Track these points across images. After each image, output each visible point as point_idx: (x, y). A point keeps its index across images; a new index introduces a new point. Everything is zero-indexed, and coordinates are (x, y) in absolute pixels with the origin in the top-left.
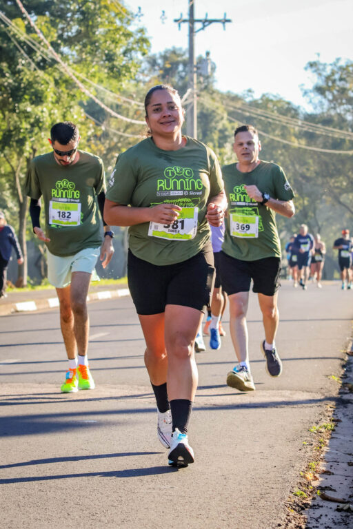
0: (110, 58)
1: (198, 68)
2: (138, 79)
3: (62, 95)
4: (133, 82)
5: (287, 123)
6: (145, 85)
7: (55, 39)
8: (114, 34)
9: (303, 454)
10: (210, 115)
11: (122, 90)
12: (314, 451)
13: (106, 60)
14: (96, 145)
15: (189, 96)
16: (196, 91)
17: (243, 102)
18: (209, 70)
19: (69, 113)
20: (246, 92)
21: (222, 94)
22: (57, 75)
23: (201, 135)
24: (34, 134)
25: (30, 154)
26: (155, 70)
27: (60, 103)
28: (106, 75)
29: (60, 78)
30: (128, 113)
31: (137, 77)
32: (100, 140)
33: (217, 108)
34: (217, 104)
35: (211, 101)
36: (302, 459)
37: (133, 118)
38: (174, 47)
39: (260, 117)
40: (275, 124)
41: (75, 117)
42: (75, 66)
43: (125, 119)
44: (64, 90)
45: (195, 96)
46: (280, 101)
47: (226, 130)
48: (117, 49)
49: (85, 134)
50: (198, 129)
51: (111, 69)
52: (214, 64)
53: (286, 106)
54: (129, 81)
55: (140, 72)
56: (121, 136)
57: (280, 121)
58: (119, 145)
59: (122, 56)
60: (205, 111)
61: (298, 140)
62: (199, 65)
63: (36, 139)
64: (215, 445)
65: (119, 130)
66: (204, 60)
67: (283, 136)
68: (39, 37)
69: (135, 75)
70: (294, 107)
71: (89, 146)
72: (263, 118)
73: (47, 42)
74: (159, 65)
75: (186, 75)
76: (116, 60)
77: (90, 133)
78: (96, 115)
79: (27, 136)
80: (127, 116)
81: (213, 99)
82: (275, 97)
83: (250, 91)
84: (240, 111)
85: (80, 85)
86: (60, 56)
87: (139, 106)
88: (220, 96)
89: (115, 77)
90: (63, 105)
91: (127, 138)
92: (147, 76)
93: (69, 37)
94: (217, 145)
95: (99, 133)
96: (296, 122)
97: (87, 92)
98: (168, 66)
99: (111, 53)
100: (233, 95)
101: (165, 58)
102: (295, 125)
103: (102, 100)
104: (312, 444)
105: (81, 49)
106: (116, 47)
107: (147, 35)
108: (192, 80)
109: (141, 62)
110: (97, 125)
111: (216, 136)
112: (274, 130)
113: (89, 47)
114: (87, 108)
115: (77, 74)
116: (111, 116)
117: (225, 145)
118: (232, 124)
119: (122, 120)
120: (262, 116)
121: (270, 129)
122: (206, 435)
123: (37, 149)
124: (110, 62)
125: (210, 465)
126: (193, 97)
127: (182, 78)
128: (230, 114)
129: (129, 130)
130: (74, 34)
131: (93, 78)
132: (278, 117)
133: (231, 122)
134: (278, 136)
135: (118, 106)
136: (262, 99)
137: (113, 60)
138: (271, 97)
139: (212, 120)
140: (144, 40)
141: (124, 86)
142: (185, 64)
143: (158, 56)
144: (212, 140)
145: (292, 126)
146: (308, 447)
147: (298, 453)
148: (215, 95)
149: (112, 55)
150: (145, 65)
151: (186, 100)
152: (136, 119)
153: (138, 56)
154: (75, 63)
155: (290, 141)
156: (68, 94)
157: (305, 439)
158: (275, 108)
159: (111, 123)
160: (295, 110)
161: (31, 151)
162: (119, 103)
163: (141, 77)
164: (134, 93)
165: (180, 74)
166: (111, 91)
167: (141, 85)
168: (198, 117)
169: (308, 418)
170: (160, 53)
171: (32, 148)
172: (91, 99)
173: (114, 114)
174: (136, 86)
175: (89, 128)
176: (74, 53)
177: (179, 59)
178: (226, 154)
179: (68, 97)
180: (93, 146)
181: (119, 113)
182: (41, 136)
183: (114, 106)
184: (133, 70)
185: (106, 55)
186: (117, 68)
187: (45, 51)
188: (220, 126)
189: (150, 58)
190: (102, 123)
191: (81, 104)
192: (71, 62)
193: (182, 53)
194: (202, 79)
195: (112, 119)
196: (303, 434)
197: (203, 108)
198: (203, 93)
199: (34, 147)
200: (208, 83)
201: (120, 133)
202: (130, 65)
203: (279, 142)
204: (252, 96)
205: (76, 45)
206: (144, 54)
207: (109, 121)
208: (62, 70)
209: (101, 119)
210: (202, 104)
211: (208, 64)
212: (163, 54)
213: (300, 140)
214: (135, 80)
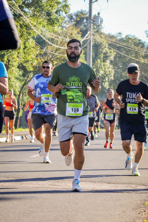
0: (49, 14)
1: (94, 21)
2: (63, 26)
3: (24, 32)
4: (60, 27)
5: (138, 50)
6: (66, 29)
7: (21, 4)
8: (51, 2)
9: (140, 216)
10: (99, 45)
11: (54, 31)
12: (146, 215)
13: (47, 15)
14: (41, 59)
15: (88, 35)
16: (92, 33)
17: (117, 39)
18: (99, 22)
19: (27, 42)
20: (118, 34)
21: (106, 35)
22: (21, 22)
23: (94, 55)
24: (9, 52)
25: (7, 62)
26: (72, 21)
27: (23, 37)
28: (47, 23)
29: (23, 24)
30: (57, 43)
31: (62, 25)
32: (43, 56)
33: (103, 42)
34: (103, 40)
35: (99, 38)
36: (140, 218)
37: (60, 46)
38: (82, 10)
39: (124, 47)
40: (132, 50)
41: (30, 44)
42: (31, 18)
43: (55, 46)
44: (25, 30)
45: (92, 35)
46: (135, 39)
47: (107, 53)
48: (53, 10)
49: (35, 53)
50: (92, 53)
51: (49, 20)
52: (102, 19)
53: (138, 42)
54: (58, 26)
55: (64, 23)
56: (54, 55)
57: (135, 49)
58: (52, 59)
59: (55, 14)
60: (96, 43)
61: (144, 60)
62: (94, 20)
63: (10, 55)
64: (96, 210)
65: (52, 51)
66: (97, 17)
67: (136, 57)
68: (13, 3)
69: (61, 24)
70: (142, 43)
71: (37, 59)
72: (126, 47)
73: (17, 5)
74: (74, 19)
75: (87, 25)
76: (52, 16)
77: (37, 53)
78: (41, 44)
79: (6, 53)
80: (57, 45)
81: (101, 37)
82: (133, 37)
83: (120, 33)
84: (114, 44)
85: (33, 28)
86: (23, 13)
87: (63, 39)
88: (104, 35)
89: (51, 24)
90: (24, 38)
91: (57, 55)
92: (67, 24)
93: (28, 3)
94: (102, 61)
95: (42, 53)
96: (143, 50)
97: (36, 31)
98: (78, 19)
99: (49, 12)
100: (111, 35)
101: (77, 15)
102: (142, 51)
103: (44, 36)
104: (145, 211)
105: (34, 9)
106: (52, 9)
107: (68, 3)
108: (91, 27)
109: (65, 18)
110: (41, 48)
111: (102, 56)
112: (131, 54)
113: (38, 8)
114: (37, 40)
115: (32, 22)
116: (49, 45)
117: (107, 61)
118: (110, 50)
119: (54, 46)
120: (126, 46)
121: (130, 53)
122: (91, 205)
123: (10, 60)
124: (48, 17)
125: (93, 220)
126: (91, 36)
127: (85, 26)
128: (109, 45)
129: (58, 52)
130: (31, 2)
131: (40, 25)
132: (134, 47)
133: (110, 49)
134: (134, 57)
135: (52, 39)
136: (126, 38)
137: (51, 15)
138: (131, 37)
139: (100, 48)
140: (66, 6)
141: (55, 29)
142: (87, 19)
143: (73, 14)
144: (100, 58)
145: (141, 52)
146: (143, 212)
147: (138, 216)
148: (102, 35)
149: (50, 13)
150: (67, 19)
151: (87, 37)
152: (61, 46)
153: (63, 14)
154: (31, 16)
155: (140, 60)
156: (27, 32)
157: (142, 208)
158: (133, 42)
159: (48, 48)
160: (143, 44)
161: (7, 61)
162: (53, 38)
163: (65, 25)
164: (61, 33)
165: (85, 24)
166: (49, 32)
167: (64, 29)
168: (93, 46)
169: (144, 198)
170: (75, 13)
171: (8, 59)
172: (38, 35)
173: (50, 43)
174: (62, 29)
175: (37, 50)
176: (31, 11)
177: (84, 16)
178: (107, 65)
179: (27, 34)
180: (39, 59)
181: (53, 43)
182: (12, 54)
183: (50, 39)
184: (60, 21)
185: (47, 13)
186: (52, 20)
187: (16, 10)
188: (104, 51)
189: (69, 15)
190: (44, 48)
191: (33, 38)
192: (29, 16)
193: (86, 13)
194: (95, 27)
195: (49, 46)
196: (141, 206)
197: (96, 42)
198: (96, 34)
199: (9, 59)
200: (99, 28)
201: (53, 53)
202: (59, 19)
203: (134, 60)
204: (121, 36)
205: (31, 8)
206: (66, 13)
207: (48, 47)
208: (24, 20)
209: (43, 46)
210: (95, 40)
211: (99, 19)
212: (76, 13)
213: (145, 59)
214: (61, 26)
